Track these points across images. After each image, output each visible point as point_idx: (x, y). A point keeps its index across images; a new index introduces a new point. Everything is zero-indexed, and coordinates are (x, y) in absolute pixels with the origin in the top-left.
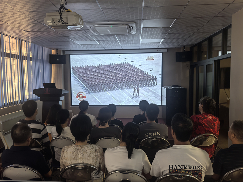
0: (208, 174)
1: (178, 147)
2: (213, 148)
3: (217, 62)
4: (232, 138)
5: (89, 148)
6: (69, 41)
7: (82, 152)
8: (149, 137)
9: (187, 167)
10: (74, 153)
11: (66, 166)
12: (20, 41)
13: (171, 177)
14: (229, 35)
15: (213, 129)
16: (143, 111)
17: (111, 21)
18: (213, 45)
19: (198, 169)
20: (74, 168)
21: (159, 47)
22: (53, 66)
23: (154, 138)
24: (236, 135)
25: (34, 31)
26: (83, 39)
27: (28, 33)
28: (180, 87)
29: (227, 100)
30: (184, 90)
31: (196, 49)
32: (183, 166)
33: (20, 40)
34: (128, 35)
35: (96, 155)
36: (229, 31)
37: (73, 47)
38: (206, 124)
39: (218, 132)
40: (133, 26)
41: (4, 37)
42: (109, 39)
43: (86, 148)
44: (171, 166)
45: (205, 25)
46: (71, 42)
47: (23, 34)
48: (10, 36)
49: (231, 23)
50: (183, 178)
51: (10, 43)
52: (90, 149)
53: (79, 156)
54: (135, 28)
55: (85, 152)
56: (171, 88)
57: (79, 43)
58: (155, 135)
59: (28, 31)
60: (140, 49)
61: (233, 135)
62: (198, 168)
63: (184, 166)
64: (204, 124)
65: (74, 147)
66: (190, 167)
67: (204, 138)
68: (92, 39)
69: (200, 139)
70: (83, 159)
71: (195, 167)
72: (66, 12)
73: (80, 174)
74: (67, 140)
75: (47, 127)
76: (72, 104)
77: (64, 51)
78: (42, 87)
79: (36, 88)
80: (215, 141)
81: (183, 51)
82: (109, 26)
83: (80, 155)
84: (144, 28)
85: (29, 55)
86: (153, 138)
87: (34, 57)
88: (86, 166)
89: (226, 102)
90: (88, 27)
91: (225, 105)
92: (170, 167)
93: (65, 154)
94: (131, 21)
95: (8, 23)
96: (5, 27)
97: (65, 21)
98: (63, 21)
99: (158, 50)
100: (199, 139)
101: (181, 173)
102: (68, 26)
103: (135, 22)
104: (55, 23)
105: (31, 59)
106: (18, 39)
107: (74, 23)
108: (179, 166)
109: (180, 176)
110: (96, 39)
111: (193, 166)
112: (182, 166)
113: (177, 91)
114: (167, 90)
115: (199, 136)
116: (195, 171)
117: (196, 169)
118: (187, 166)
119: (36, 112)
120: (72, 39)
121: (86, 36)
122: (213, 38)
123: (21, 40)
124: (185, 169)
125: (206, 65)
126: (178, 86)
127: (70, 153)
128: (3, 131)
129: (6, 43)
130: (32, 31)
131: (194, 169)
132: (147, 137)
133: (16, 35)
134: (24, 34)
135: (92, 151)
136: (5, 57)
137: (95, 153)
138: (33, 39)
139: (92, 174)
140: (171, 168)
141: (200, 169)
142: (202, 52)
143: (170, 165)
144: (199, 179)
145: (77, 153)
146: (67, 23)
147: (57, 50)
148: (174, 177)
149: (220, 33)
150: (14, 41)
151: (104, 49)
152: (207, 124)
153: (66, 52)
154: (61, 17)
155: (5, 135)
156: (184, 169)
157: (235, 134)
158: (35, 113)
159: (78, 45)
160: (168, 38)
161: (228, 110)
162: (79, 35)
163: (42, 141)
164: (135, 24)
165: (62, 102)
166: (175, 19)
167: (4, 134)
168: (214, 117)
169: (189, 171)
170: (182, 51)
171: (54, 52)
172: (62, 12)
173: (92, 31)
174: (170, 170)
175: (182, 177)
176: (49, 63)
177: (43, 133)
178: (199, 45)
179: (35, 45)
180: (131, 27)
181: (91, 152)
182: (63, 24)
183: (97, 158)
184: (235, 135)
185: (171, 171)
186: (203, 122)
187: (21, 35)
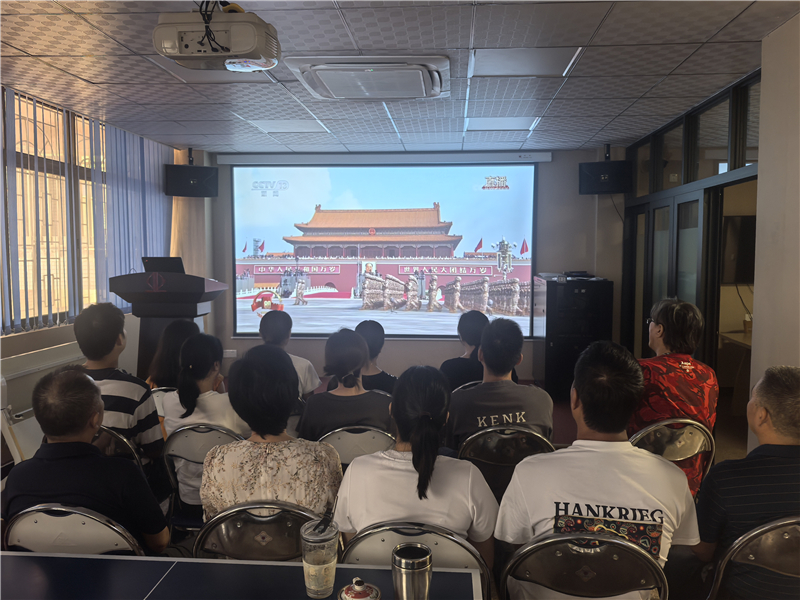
0: (681, 542)
1: (588, 450)
2: (697, 466)
3: (715, 195)
4: (757, 421)
5: (295, 453)
6: (231, 118)
7: (271, 465)
8: (490, 426)
9: (615, 513)
10: (247, 468)
11: (219, 510)
12: (70, 117)
13: (561, 546)
14: (751, 109)
15: (698, 403)
16: (470, 344)
17: (369, 52)
18: (701, 143)
19: (648, 520)
20: (243, 516)
21: (524, 147)
22: (178, 205)
23: (506, 432)
24: (771, 411)
25: (116, 81)
26: (278, 115)
27: (95, 87)
28: (593, 277)
29: (745, 321)
30: (607, 285)
31: (644, 154)
32: (601, 509)
33: (67, 112)
34: (424, 103)
35: (318, 474)
36: (752, 93)
37: (241, 142)
38: (675, 390)
39: (714, 415)
40: (440, 70)
41: (16, 102)
42: (363, 116)
43: (286, 451)
44: (562, 506)
45: (677, 71)
46: (237, 125)
47: (79, 92)
48: (36, 101)
49: (760, 65)
50: (598, 550)
51: (35, 121)
52: (298, 455)
53: (263, 479)
54: (446, 76)
55: (282, 463)
56: (563, 280)
57: (264, 126)
58: (511, 421)
59: (95, 81)
60: (462, 152)
61: (761, 413)
62: (650, 518)
63: (605, 508)
64: (667, 389)
65: (245, 449)
66: (624, 512)
67: (668, 432)
68: (308, 113)
69: (655, 435)
70: (276, 488)
71: (638, 514)
72: (225, 11)
73: (263, 538)
74: (221, 435)
75: (154, 396)
76: (239, 331)
77: (213, 156)
78: (140, 268)
79: (118, 274)
80: (704, 445)
81: (603, 160)
82: (363, 70)
83: (264, 474)
84: (478, 79)
85: (99, 163)
86: (502, 432)
87: (115, 172)
88: (284, 511)
89: (742, 328)
90: (296, 71)
91: (739, 338)
92: (558, 509)
93: (216, 469)
94: (435, 51)
95: (30, 51)
96: (21, 65)
97: (221, 39)
98: (214, 40)
99: (522, 154)
100: (652, 438)
101: (593, 533)
102: (230, 57)
103: (448, 57)
104: (187, 46)
105: (104, 178)
106: (62, 111)
107: (247, 49)
108: (589, 507)
109: (588, 545)
110: (321, 115)
111: (634, 510)
112: (598, 507)
113: (583, 291)
114: (550, 284)
115: (652, 428)
116: (638, 525)
117: (642, 519)
118: (612, 508)
119: (120, 344)
120: (240, 112)
121: (287, 101)
122: (702, 117)
123: (74, 115)
124: (608, 518)
125: (679, 205)
126: (584, 274)
127: (234, 466)
128: (10, 407)
129: (23, 121)
130: (110, 83)
131: (635, 518)
132: (483, 428)
133: (57, 94)
134: (82, 90)
135: (305, 461)
136: (19, 166)
137: (314, 469)
138: (113, 110)
139: (302, 530)
140: (562, 513)
141: (654, 520)
142: (666, 163)
143: (557, 504)
144: (650, 552)
145: (255, 467)
146: (228, 50)
147: (190, 150)
148: (570, 545)
149: (723, 100)
150: (49, 117)
151: (344, 149)
152: (677, 387)
153: (218, 156)
154: (207, 27)
155: (15, 422)
156: (605, 516)
157: (769, 408)
158: (116, 346)
159: (259, 136)
160: (556, 114)
161: (747, 351)
162: (264, 98)
163: (137, 438)
164: (448, 62)
165: (205, 323)
166: (580, 48)
167: (11, 419)
168: (700, 367)
169: (618, 525)
170: (599, 158)
171: (179, 157)
172: (212, 11)
173: (307, 86)
174: (557, 517)
175: (595, 546)
176: (162, 194)
177: (142, 411)
178: (656, 139)
179: (118, 131)
180: (436, 74)
181: (301, 462)
182: (214, 50)
183: (321, 484)
184: (767, 411)
185: (562, 523)
186: (666, 384)
187: (72, 96)
